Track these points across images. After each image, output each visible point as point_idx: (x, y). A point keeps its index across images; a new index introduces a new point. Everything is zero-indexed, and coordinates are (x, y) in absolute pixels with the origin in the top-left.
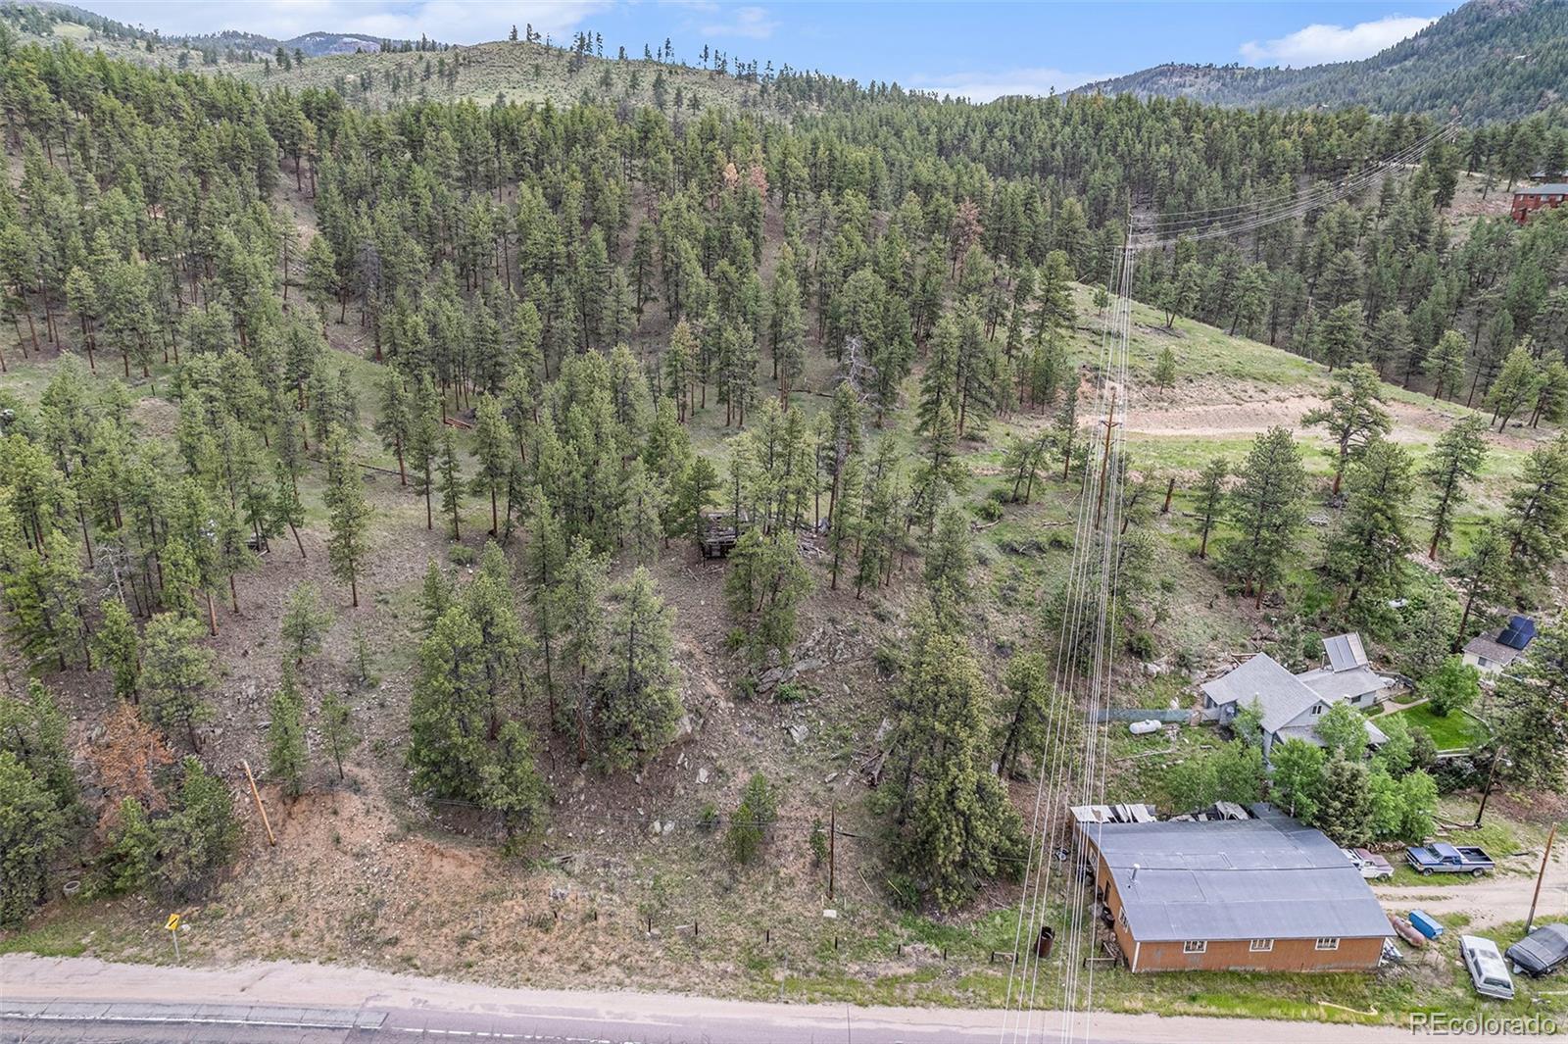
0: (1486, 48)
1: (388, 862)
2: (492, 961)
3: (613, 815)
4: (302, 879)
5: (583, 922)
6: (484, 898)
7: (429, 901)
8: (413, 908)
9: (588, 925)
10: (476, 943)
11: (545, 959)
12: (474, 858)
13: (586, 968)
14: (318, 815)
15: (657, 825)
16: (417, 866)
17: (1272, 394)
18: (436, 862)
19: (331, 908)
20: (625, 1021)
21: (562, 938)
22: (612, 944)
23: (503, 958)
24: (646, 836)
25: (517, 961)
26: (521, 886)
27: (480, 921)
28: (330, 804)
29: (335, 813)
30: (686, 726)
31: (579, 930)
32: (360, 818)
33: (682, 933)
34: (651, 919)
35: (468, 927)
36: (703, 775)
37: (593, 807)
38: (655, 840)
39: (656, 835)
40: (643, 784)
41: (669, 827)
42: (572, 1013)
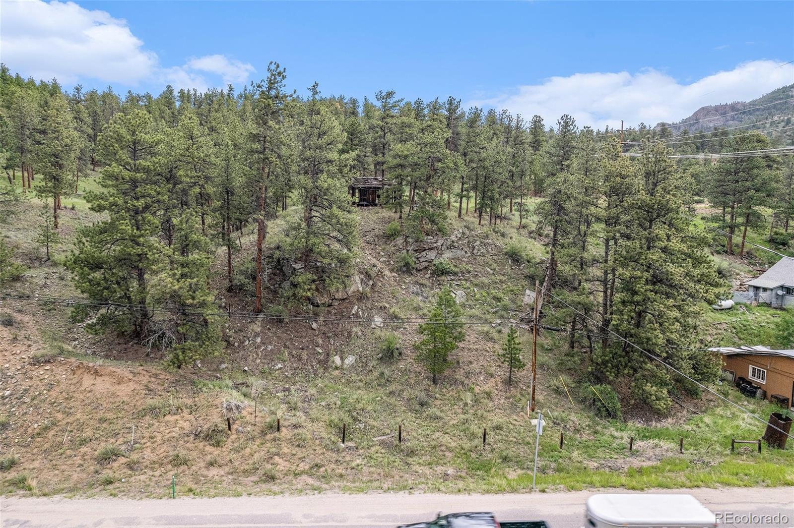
1: (25, 384)
2: (142, 477)
3: (290, 354)
5: (263, 433)
6: (141, 414)
7: (69, 420)
8: (46, 428)
9: (268, 437)
10: (122, 460)
11: (214, 472)
12: (134, 374)
13: (269, 478)
15: (337, 360)
16: (63, 386)
18: (88, 381)
20: (330, 523)
21: (237, 450)
22: (300, 455)
23: (157, 473)
24: (326, 369)
25: (176, 475)
26: (189, 402)
27: (132, 437)
30: (356, 284)
31: (258, 442)
33: (382, 443)
34: (344, 433)
35: (117, 443)
36: (378, 320)
37: (270, 348)
38: (337, 372)
39: (337, 368)
40: (320, 330)
41: (350, 360)
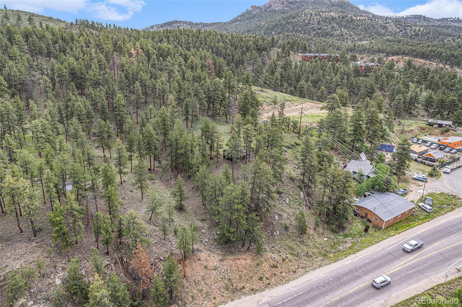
0: (253, 20)
1: (225, 267)
4: (203, 283)
5: (283, 262)
6: (257, 266)
7: (244, 273)
8: (241, 277)
9: (285, 262)
10: (264, 278)
11: (284, 274)
12: (247, 257)
13: (294, 272)
14: (194, 263)
15: (275, 233)
16: (234, 265)
17: (295, 104)
18: (238, 262)
19: (218, 287)
21: (282, 268)
24: (274, 237)
25: (278, 278)
26: (263, 259)
27: (260, 272)
28: (196, 258)
29: (199, 260)
31: (284, 264)
32: (208, 259)
33: (304, 255)
35: (259, 275)
36: (276, 217)
41: (278, 233)
42: (307, 282)
